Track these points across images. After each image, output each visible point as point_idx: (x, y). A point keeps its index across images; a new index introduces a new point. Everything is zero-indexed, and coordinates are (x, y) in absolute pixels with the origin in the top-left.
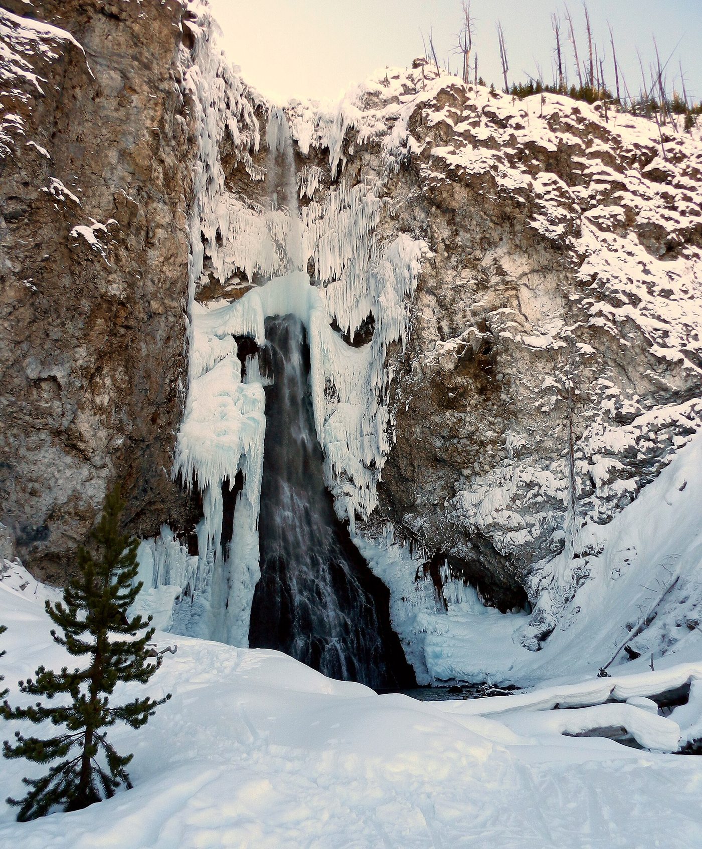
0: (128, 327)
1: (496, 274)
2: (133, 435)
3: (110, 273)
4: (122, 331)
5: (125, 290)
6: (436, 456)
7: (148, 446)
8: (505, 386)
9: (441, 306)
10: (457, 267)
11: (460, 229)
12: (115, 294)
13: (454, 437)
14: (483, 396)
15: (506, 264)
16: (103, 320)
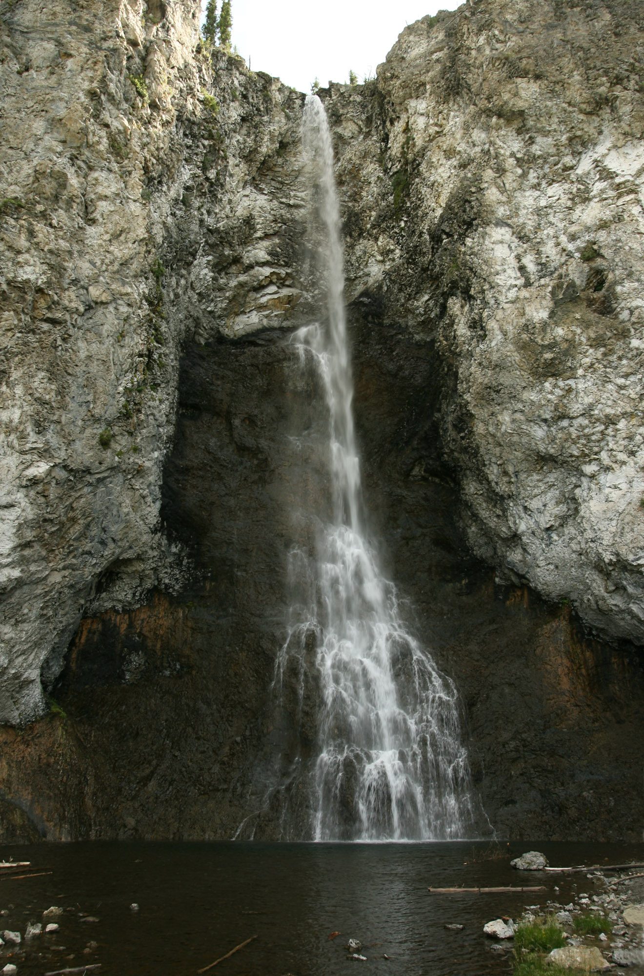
0: (54, 322)
1: (600, 179)
2: (68, 462)
3: (19, 252)
4: (46, 326)
5: (44, 273)
6: (538, 453)
7: (99, 481)
8: (636, 326)
9: (520, 238)
10: (539, 184)
11: (535, 135)
12: (29, 280)
13: (562, 417)
14: (602, 349)
15: (613, 163)
16: (12, 313)
